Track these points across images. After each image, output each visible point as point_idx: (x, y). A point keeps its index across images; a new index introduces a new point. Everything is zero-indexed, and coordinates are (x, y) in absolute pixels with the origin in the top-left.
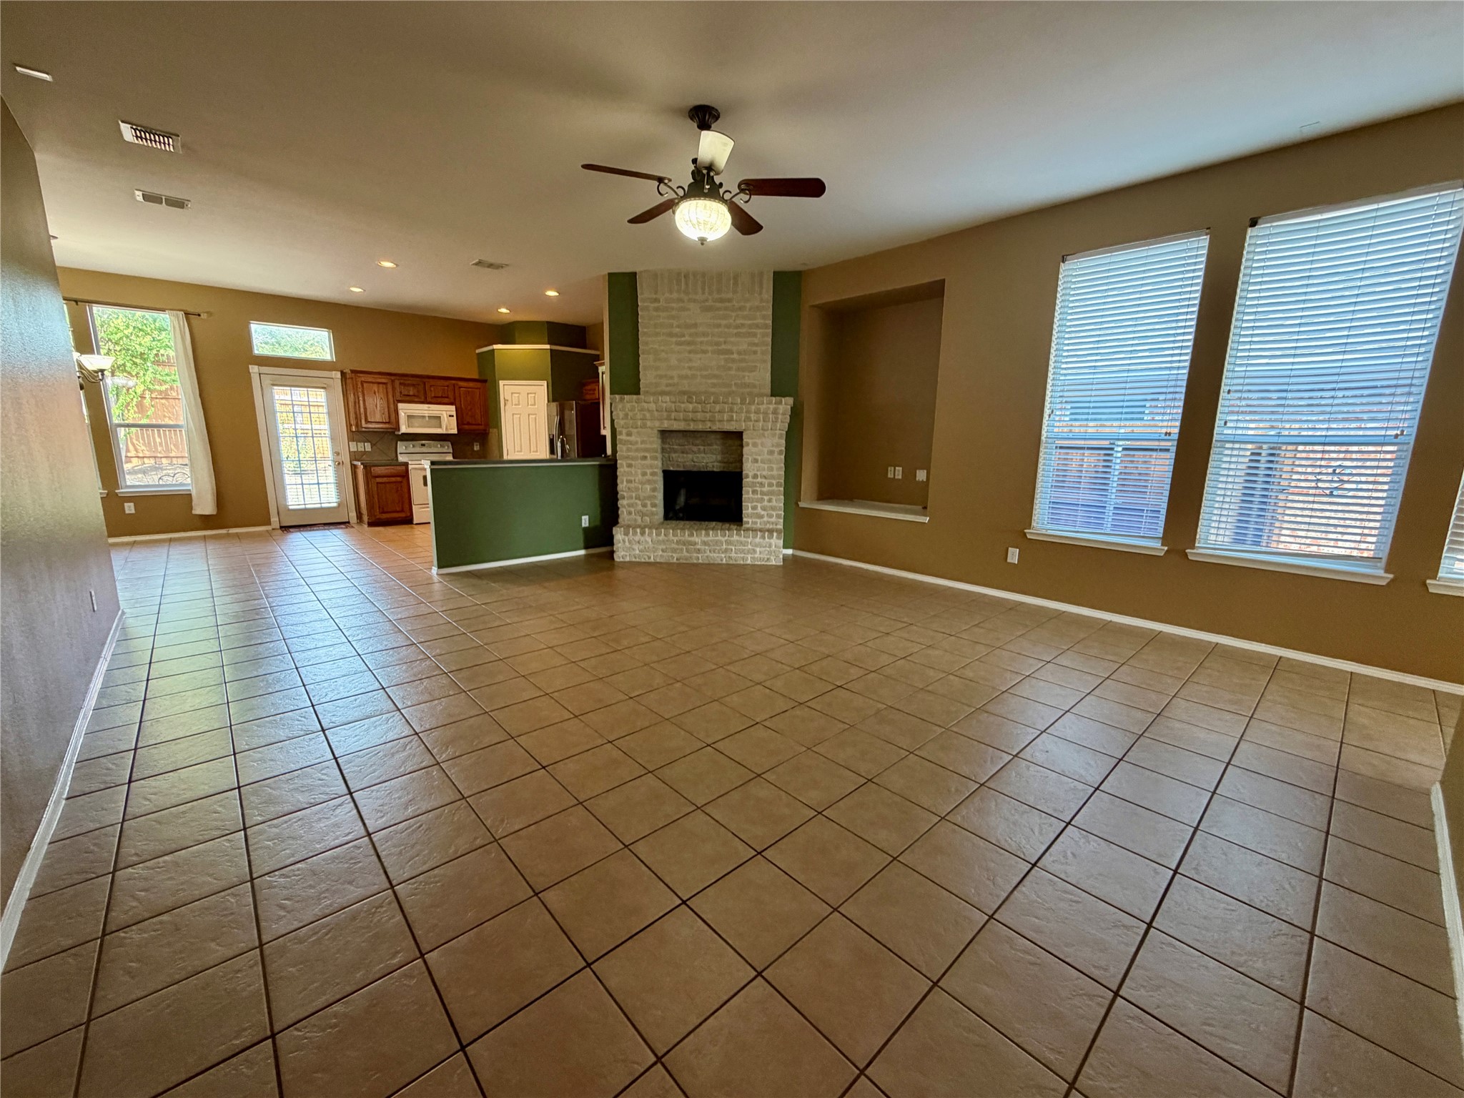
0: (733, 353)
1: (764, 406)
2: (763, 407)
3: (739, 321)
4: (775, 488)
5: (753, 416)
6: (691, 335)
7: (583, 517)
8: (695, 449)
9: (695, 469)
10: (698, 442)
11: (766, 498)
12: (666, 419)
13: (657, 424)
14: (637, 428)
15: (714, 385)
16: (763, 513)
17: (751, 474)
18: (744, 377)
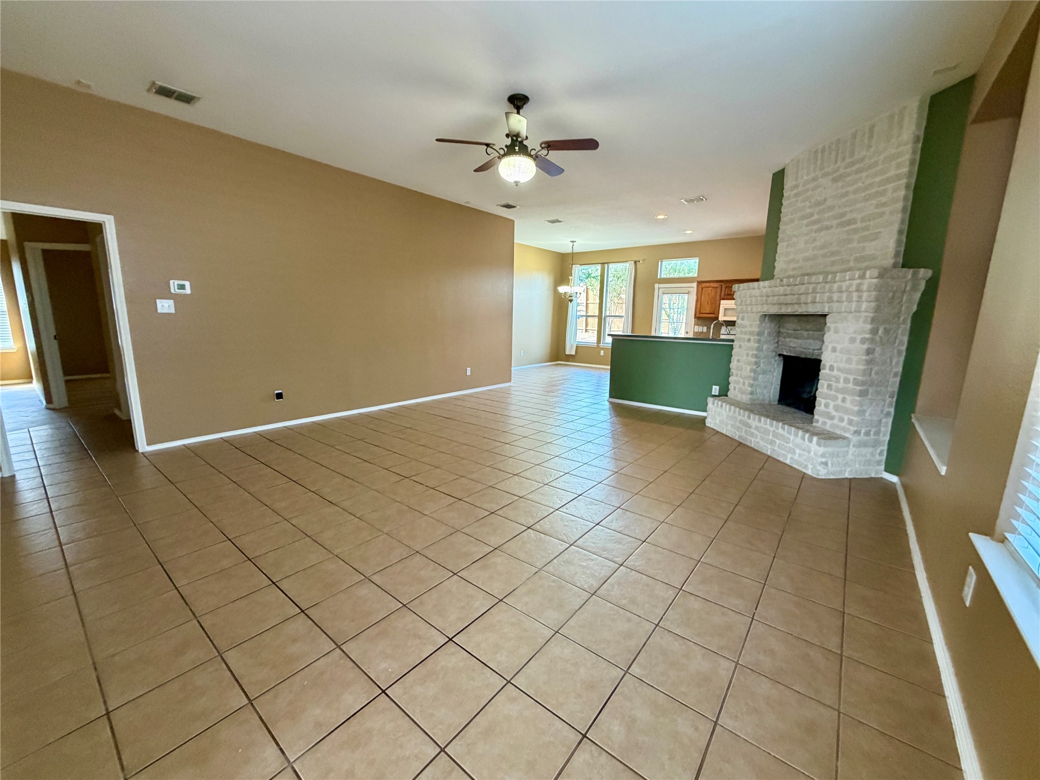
0: (856, 223)
1: (847, 283)
2: (844, 285)
3: (869, 181)
4: (851, 386)
5: (835, 297)
6: (819, 213)
7: (714, 387)
8: (805, 333)
9: (803, 356)
10: (808, 327)
11: (840, 396)
12: (765, 304)
13: (759, 308)
14: (748, 313)
15: (833, 264)
16: (834, 413)
17: (828, 365)
18: (864, 248)
